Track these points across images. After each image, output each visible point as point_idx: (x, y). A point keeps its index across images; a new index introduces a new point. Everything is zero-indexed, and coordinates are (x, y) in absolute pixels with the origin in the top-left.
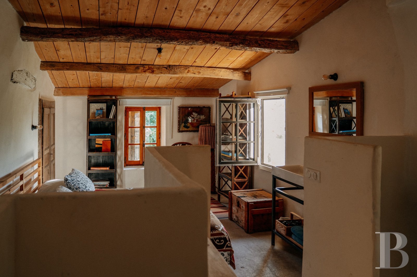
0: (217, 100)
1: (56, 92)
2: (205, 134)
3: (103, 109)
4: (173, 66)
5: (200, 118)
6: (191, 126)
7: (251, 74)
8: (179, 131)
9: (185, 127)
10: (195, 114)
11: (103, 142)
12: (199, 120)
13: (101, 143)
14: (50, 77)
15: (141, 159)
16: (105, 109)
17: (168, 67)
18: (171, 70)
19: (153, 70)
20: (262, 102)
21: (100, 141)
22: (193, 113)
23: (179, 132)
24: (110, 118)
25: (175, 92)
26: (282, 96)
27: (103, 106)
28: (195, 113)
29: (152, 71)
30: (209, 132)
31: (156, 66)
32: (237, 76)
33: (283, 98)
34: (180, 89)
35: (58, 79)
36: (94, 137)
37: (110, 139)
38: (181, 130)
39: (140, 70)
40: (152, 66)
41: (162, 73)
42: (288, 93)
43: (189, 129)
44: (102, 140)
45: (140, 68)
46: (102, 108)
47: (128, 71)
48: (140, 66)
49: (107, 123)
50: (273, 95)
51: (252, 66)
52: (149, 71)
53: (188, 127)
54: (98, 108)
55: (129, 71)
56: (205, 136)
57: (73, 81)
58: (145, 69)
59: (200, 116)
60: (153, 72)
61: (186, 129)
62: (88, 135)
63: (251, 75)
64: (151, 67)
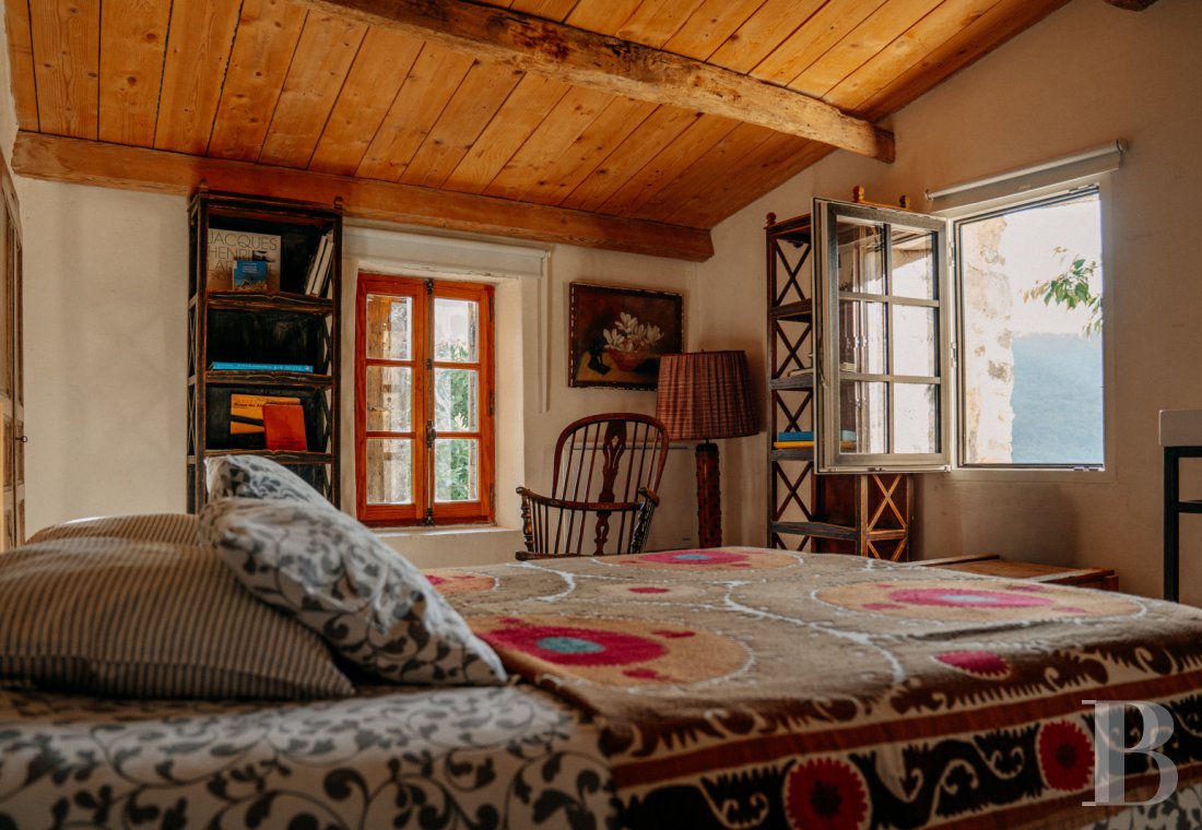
0: (820, 204)
1: (23, 153)
2: (694, 384)
3: (264, 259)
4: (641, 49)
5: (646, 337)
6: (614, 366)
7: (897, 138)
8: (575, 381)
9: (596, 365)
10: (628, 320)
11: (264, 408)
12: (643, 344)
13: (257, 414)
14: (9, 30)
15: (417, 496)
16: (273, 261)
17: (621, 46)
18: (634, 62)
19: (563, 44)
20: (957, 231)
21: (249, 406)
22: (622, 314)
23: (574, 386)
24: (308, 292)
25: (564, 222)
26: (1080, 181)
27: (265, 246)
28: (629, 316)
29: (559, 51)
30: (709, 375)
31: (576, 33)
32: (852, 138)
33: (1086, 192)
34: (582, 213)
35: (52, 63)
36: (235, 379)
37: (298, 400)
38: (580, 377)
39: (510, 32)
40: (560, 30)
41: (599, 65)
42: (1122, 164)
43: (610, 377)
44: (262, 400)
45: (508, 25)
46: (261, 255)
47: (458, 25)
48: (510, 15)
49: (283, 327)
50: (1031, 188)
51: (901, 106)
52: (546, 45)
53: (604, 370)
54: (243, 254)
55: (464, 28)
56: (694, 392)
57: (132, 90)
58: (529, 33)
59: (645, 328)
60: (562, 53)
61: (598, 377)
62: (204, 365)
63: (894, 141)
64: (555, 32)
